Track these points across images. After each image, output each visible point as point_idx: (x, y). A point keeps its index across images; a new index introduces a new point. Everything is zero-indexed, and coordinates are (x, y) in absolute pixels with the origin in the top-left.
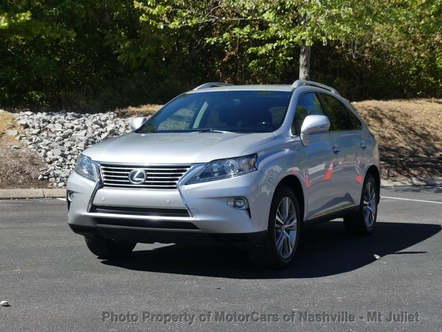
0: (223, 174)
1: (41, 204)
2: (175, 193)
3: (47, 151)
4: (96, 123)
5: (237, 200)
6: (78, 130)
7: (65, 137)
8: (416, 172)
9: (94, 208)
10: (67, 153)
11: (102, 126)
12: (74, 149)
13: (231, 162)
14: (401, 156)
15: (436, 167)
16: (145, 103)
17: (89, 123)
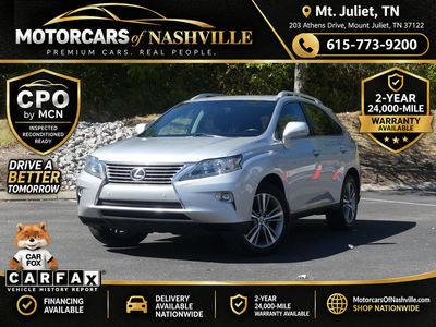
0: (212, 172)
1: (54, 205)
2: (170, 188)
3: (60, 157)
4: (105, 131)
5: (224, 195)
6: (89, 137)
7: (76, 144)
8: (403, 177)
9: (100, 202)
10: (78, 158)
11: (110, 134)
12: (85, 155)
13: (219, 161)
14: (390, 163)
15: (423, 173)
16: (151, 113)
17: (98, 131)
